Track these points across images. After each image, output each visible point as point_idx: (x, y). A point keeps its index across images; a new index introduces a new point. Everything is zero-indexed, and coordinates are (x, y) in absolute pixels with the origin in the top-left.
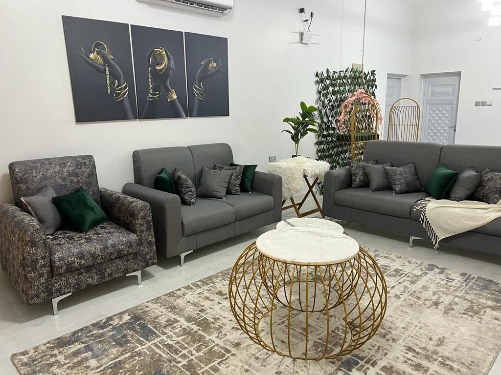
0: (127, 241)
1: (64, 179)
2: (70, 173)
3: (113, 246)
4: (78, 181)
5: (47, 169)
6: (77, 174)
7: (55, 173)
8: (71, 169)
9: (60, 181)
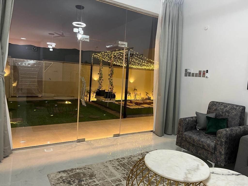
0: (208, 144)
1: (223, 113)
2: (226, 111)
3: (202, 142)
4: (228, 116)
5: (219, 107)
6: (229, 112)
7: (221, 109)
8: (228, 109)
9: (221, 113)
